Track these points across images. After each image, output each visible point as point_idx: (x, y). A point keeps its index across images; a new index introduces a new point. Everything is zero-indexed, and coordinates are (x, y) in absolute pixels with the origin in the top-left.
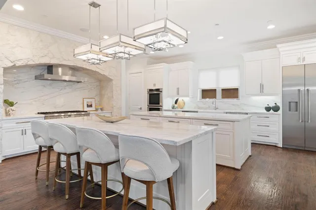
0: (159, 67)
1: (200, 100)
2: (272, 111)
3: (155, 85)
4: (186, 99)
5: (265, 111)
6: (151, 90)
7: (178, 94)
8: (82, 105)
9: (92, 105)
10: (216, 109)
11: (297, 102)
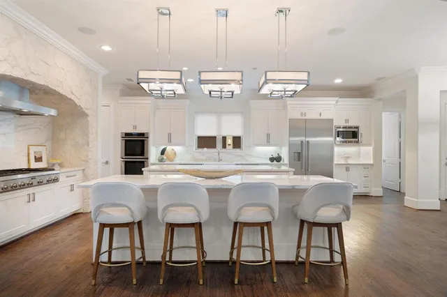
0: (142, 102)
1: (196, 149)
2: (275, 162)
3: (135, 127)
4: (178, 149)
5: (270, 162)
6: (127, 134)
7: (170, 141)
8: (27, 158)
9: (41, 158)
10: (220, 160)
11: (299, 153)
